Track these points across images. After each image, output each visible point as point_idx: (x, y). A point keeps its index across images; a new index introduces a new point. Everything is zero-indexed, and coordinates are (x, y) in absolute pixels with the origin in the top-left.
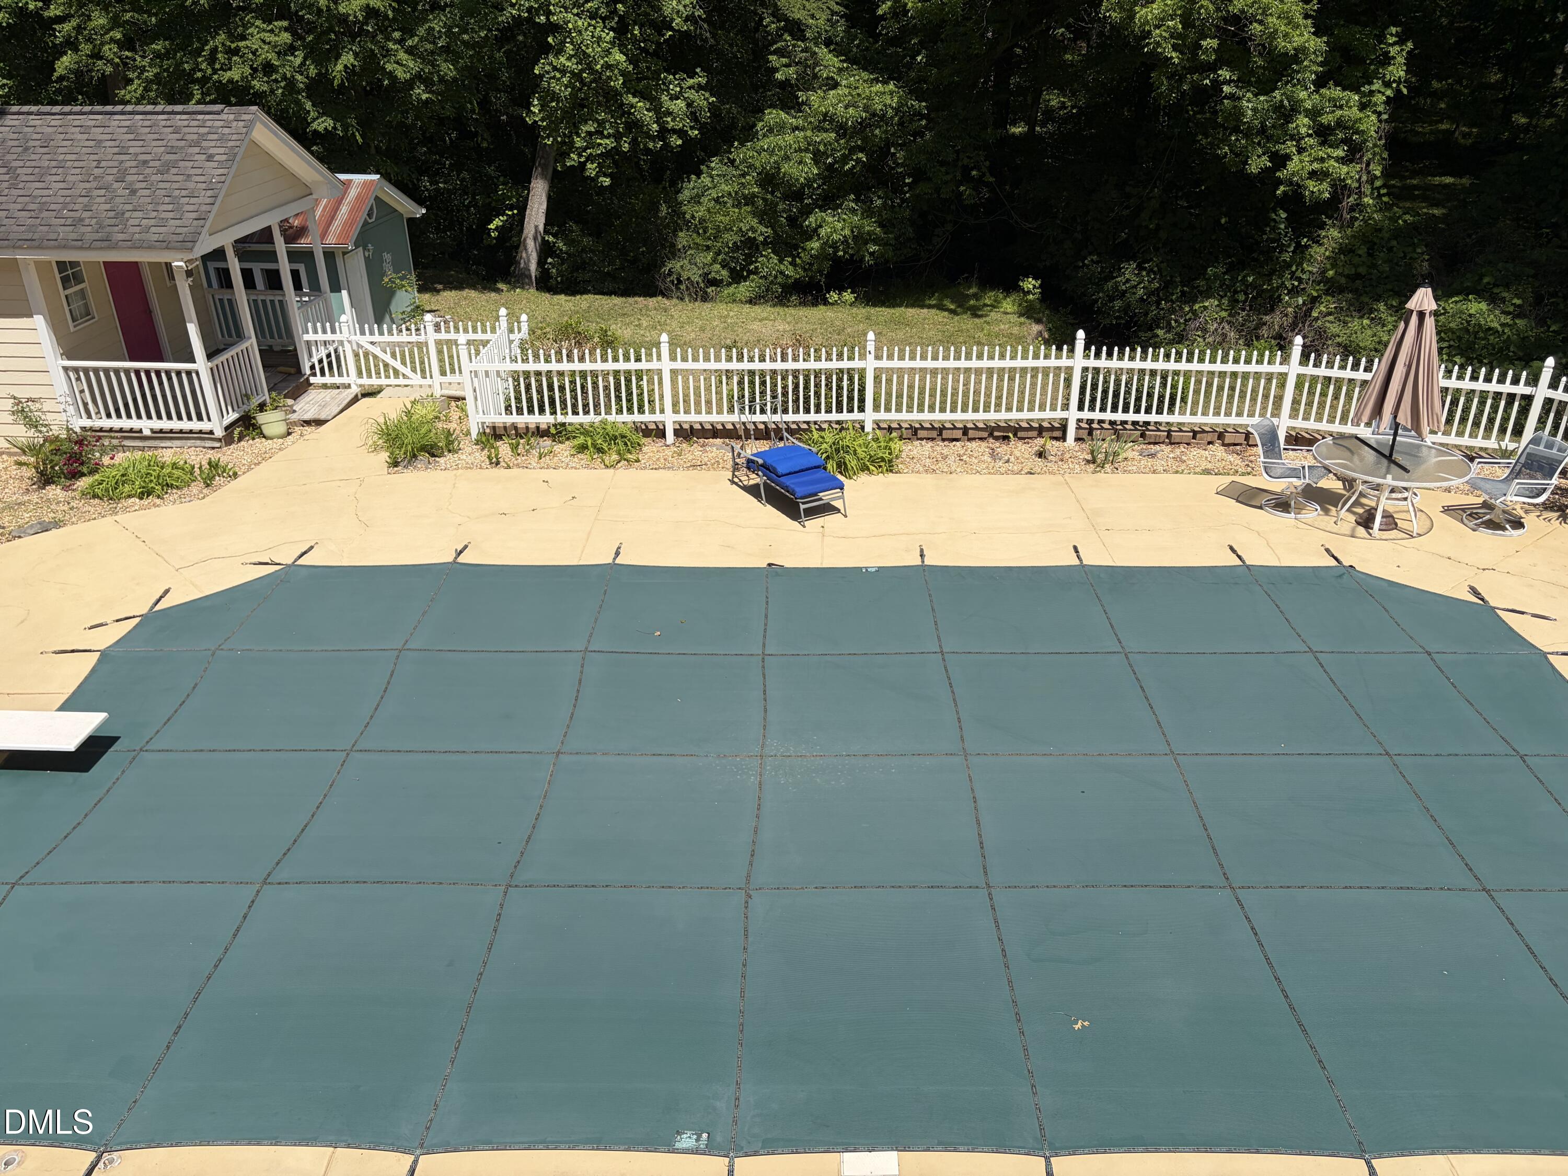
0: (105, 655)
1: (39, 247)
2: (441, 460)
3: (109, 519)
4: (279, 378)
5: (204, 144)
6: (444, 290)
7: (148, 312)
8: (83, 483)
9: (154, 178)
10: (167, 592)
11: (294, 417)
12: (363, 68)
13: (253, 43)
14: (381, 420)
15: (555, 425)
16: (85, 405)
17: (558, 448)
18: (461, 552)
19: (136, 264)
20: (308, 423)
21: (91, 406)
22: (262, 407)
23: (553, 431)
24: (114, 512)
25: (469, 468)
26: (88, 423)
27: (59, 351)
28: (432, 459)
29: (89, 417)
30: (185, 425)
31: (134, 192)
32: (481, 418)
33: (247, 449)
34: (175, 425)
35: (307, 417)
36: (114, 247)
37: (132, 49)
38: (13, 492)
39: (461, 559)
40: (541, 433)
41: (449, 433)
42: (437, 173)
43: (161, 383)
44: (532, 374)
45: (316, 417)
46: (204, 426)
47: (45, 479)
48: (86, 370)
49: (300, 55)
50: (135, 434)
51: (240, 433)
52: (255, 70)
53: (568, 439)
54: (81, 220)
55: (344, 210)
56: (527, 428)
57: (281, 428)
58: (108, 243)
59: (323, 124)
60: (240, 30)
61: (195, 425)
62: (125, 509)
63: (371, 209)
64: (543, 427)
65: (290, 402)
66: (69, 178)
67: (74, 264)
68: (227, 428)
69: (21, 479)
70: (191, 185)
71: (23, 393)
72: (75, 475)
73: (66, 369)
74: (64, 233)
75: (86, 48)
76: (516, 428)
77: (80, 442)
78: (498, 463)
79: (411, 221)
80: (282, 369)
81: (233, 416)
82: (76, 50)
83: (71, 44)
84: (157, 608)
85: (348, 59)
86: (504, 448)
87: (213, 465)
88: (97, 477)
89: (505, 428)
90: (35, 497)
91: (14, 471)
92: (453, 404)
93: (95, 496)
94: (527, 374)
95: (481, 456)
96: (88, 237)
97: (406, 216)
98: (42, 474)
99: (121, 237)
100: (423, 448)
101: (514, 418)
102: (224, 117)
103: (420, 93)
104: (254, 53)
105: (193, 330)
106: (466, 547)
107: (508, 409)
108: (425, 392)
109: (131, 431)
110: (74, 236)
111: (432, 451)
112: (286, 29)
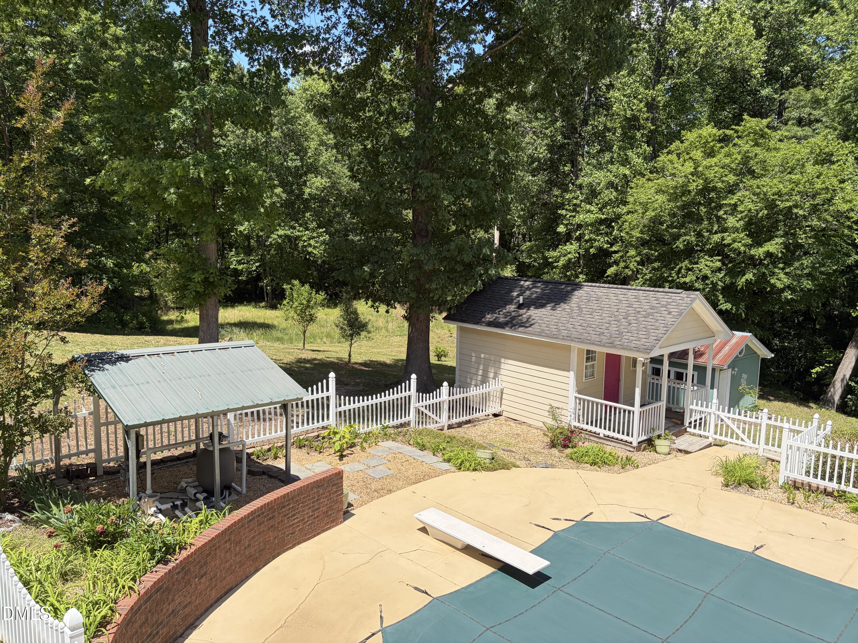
0: (556, 534)
1: (582, 342)
2: (756, 491)
3: (575, 471)
4: (672, 424)
5: (669, 306)
6: (774, 400)
7: (618, 380)
8: (568, 451)
9: (641, 319)
10: (591, 513)
11: (674, 446)
12: (756, 282)
13: (701, 266)
14: (724, 459)
15: (838, 491)
16: (579, 416)
17: (837, 505)
18: (758, 548)
19: (619, 356)
20: (680, 451)
21: (581, 418)
22: (659, 437)
23: (836, 494)
24: (578, 468)
25: (773, 500)
26: (577, 424)
27: (576, 389)
28: (750, 489)
29: (579, 422)
30: (620, 436)
31: (630, 324)
32: (788, 473)
33: (646, 455)
34: (616, 435)
35: (681, 448)
36: (615, 347)
37: (643, 265)
38: (538, 446)
39: (757, 552)
40: (826, 493)
41: (764, 478)
42: (785, 337)
43: (615, 414)
44: (829, 456)
45: (686, 449)
46: (629, 439)
47: (553, 445)
48: (584, 400)
49: (723, 273)
50: (596, 435)
51: (645, 448)
52: (698, 278)
53: (846, 502)
54: (603, 333)
55: (727, 348)
56: (818, 488)
57: (666, 450)
58: (612, 345)
59: (726, 306)
60: (696, 260)
61: (625, 438)
62: (583, 468)
63: (742, 350)
64: (829, 490)
65: (674, 438)
66: (604, 315)
67: (593, 352)
68: (639, 443)
69: (543, 442)
70: (657, 324)
71: (555, 404)
72: (566, 446)
73: (576, 398)
74: (595, 338)
75: (622, 264)
76: (810, 486)
77: (572, 432)
78: (793, 503)
79: (763, 360)
80: (674, 420)
81: (644, 438)
82: (618, 265)
83: (616, 263)
84: (585, 520)
85: (749, 276)
86: (799, 496)
87: (628, 459)
88: (575, 450)
89: (802, 484)
90: (546, 451)
91: (541, 437)
92: (770, 462)
93: (572, 459)
94: (826, 455)
95: (782, 496)
96: (604, 341)
97: (761, 357)
98: (552, 442)
99: (618, 343)
100: (746, 481)
101: (811, 479)
102: (681, 295)
103: (788, 295)
104: (700, 271)
105: (638, 391)
106: (762, 546)
107: (808, 473)
108: (753, 451)
109: (595, 433)
110: (598, 340)
111: (751, 484)
112: (719, 261)
